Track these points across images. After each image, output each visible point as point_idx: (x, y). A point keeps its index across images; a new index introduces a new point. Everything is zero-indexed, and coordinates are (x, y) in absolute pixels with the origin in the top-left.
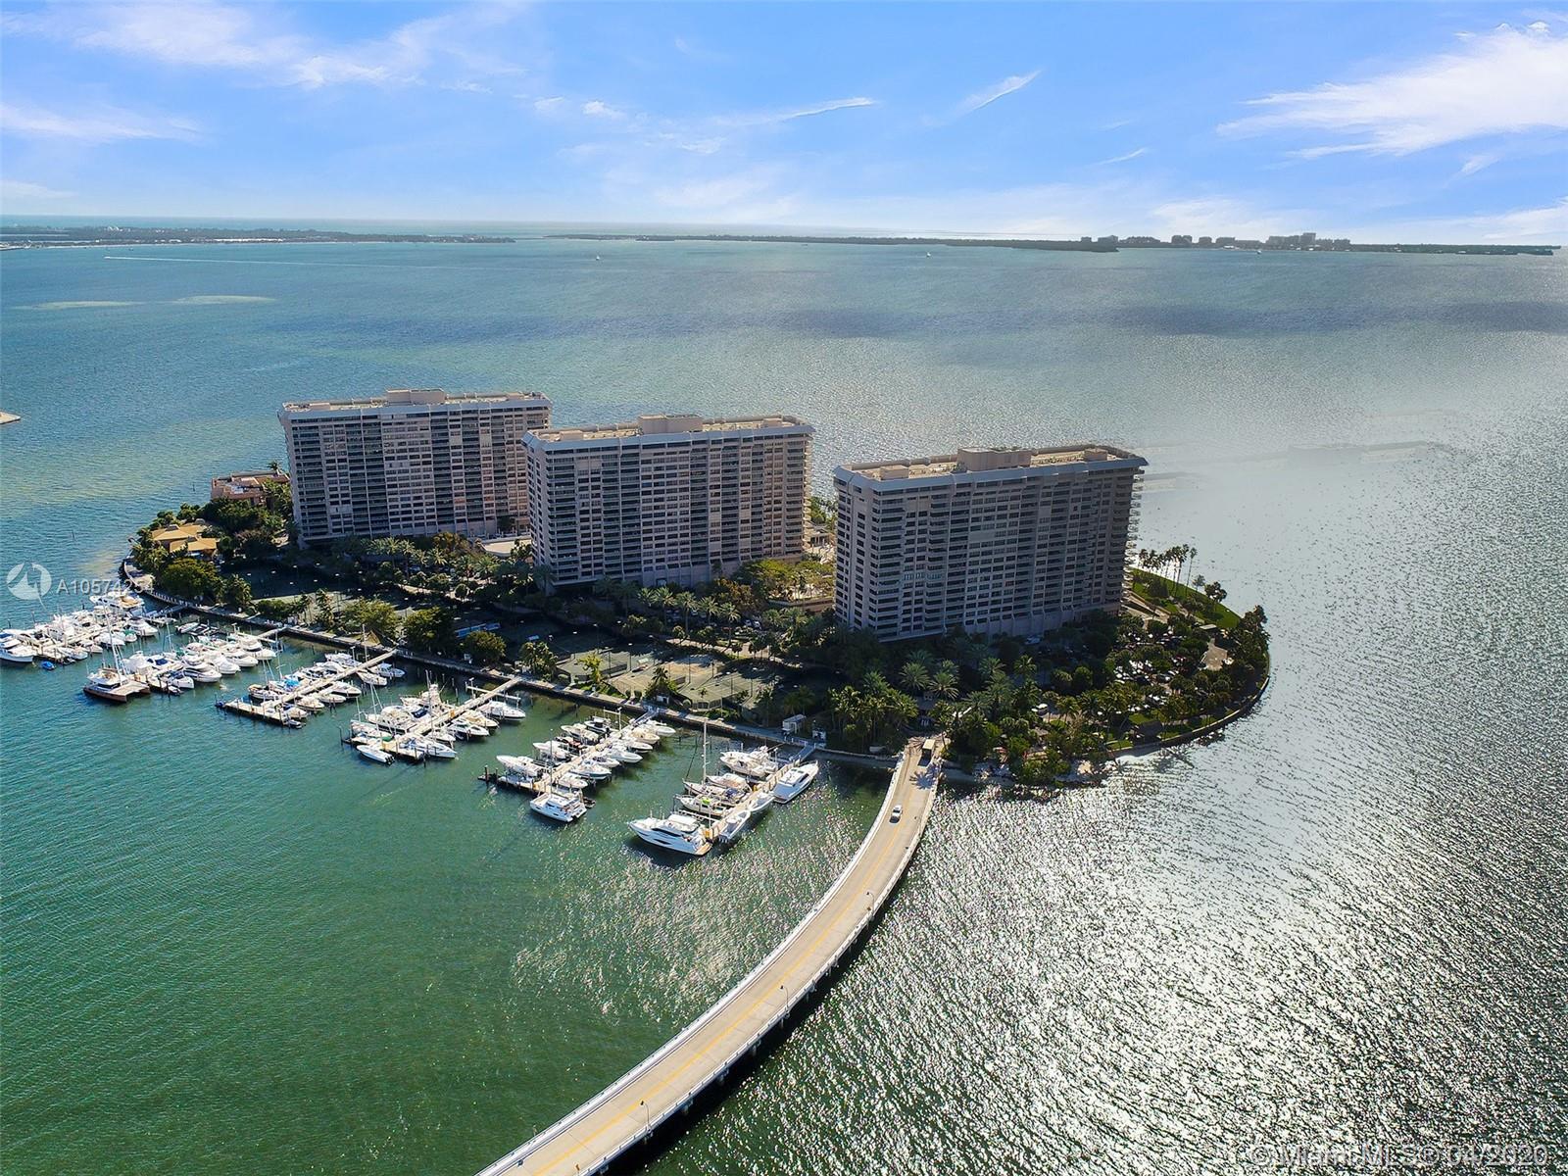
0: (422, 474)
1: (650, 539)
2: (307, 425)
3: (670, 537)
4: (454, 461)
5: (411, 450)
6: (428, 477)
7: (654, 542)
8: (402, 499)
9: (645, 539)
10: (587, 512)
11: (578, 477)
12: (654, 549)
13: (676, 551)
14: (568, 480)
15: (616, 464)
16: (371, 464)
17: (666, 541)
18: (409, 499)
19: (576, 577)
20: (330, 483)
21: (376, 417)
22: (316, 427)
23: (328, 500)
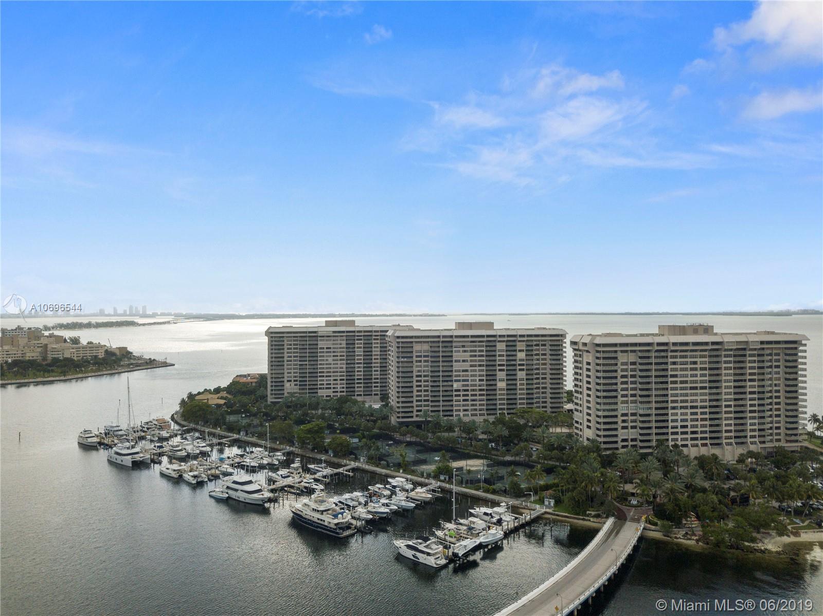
0: (339, 366)
1: (459, 395)
2: (279, 335)
3: (472, 395)
4: (358, 359)
5: (334, 352)
6: (342, 368)
7: (462, 398)
8: (327, 380)
9: (456, 396)
10: (420, 376)
11: (415, 354)
12: (462, 403)
13: (476, 405)
14: (409, 355)
15: (439, 347)
16: (311, 359)
17: (470, 398)
18: (330, 380)
19: (412, 417)
20: (288, 369)
21: (315, 332)
22: (283, 337)
23: (286, 379)
